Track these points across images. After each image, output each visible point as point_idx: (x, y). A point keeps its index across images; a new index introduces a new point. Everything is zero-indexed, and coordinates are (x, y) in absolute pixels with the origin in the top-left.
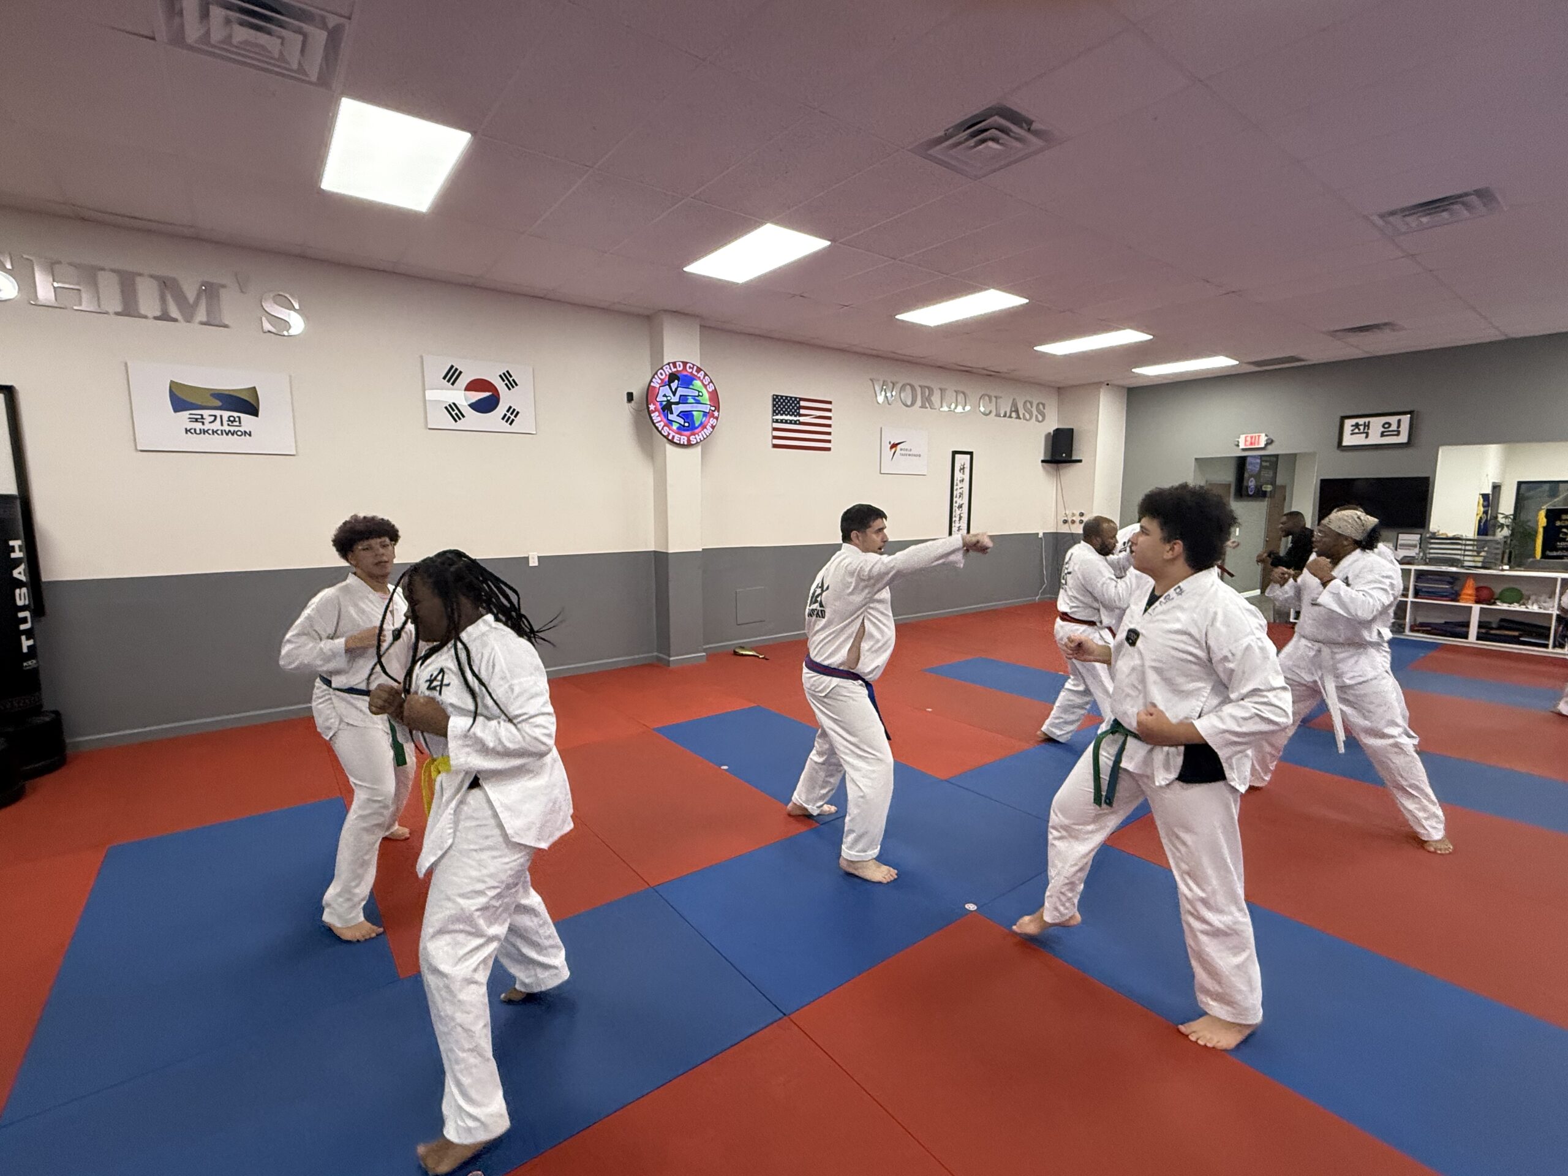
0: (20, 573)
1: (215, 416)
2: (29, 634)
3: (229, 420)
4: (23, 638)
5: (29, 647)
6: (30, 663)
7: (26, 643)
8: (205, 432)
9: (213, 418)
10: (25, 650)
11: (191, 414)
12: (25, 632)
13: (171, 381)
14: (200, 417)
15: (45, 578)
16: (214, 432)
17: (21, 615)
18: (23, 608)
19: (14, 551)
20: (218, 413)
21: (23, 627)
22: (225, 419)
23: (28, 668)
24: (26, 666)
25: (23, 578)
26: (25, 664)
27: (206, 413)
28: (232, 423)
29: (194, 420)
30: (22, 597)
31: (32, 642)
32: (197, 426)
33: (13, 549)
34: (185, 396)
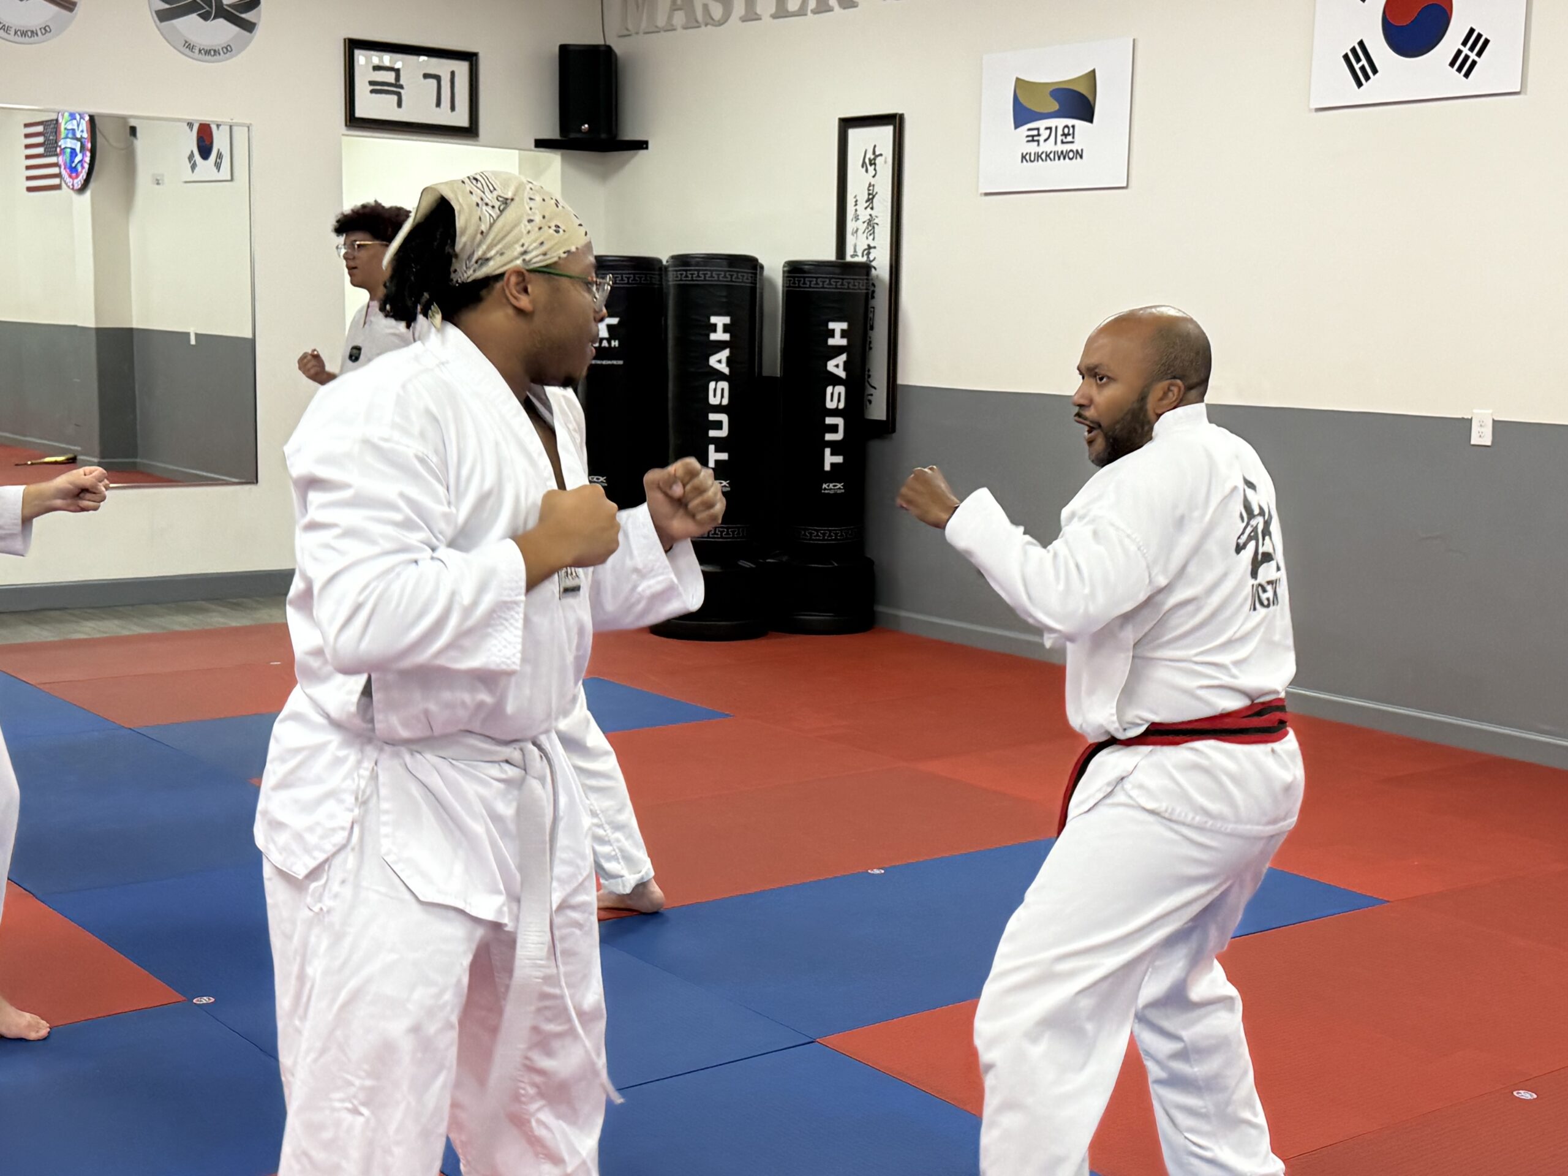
0: (837, 366)
1: (1050, 128)
2: (836, 448)
3: (1065, 135)
4: (828, 451)
5: (832, 465)
6: (831, 485)
7: (830, 459)
8: (1038, 156)
9: (1048, 131)
10: (827, 468)
11: (1029, 130)
12: (831, 444)
13: (1018, 79)
14: (1035, 132)
15: (901, 380)
16: (1048, 156)
17: (829, 421)
18: (835, 413)
19: (833, 336)
20: (1052, 122)
21: (829, 437)
22: (1060, 132)
23: (826, 492)
24: (825, 489)
25: (842, 374)
26: (824, 486)
27: (1042, 124)
28: (1066, 138)
29: (1030, 139)
30: (835, 397)
31: (839, 459)
32: (1033, 148)
33: (832, 333)
34: (1026, 101)
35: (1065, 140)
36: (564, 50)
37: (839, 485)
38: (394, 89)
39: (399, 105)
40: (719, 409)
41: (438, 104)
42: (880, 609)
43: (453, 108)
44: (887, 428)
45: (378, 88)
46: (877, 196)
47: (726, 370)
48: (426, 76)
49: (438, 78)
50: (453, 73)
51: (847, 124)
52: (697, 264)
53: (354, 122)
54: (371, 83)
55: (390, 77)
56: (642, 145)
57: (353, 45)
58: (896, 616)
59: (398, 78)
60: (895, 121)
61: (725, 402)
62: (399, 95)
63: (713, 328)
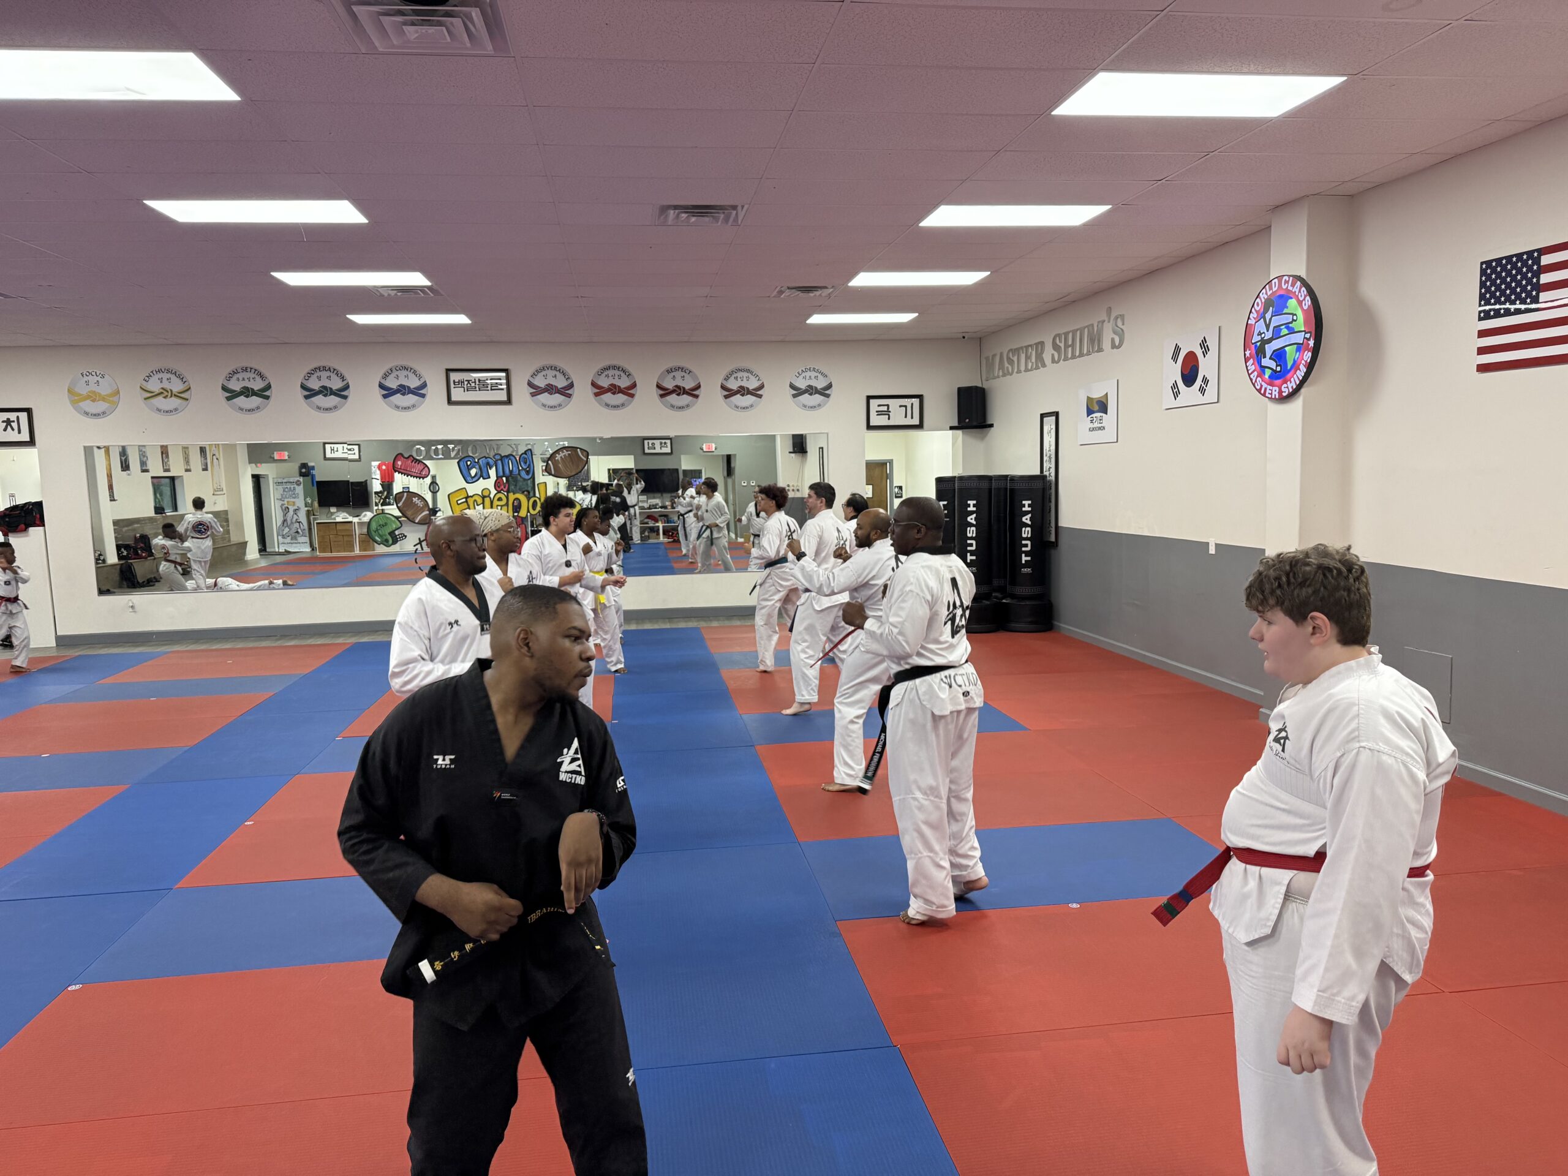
0: (1027, 519)
2: (1027, 554)
4: (1023, 555)
5: (1026, 561)
6: (1025, 570)
7: (1024, 559)
10: (1023, 562)
12: (1025, 552)
13: (1086, 397)
15: (1060, 525)
17: (1024, 542)
18: (1026, 539)
19: (1024, 507)
21: (1024, 549)
23: (1023, 572)
25: (1029, 522)
26: (1022, 570)
30: (1026, 532)
31: (1029, 558)
33: (1024, 506)
34: (1090, 406)
36: (960, 390)
37: (1029, 569)
38: (887, 413)
39: (889, 419)
40: (971, 538)
41: (906, 417)
42: (1056, 623)
43: (912, 418)
44: (1055, 545)
45: (880, 413)
47: (975, 523)
48: (900, 406)
49: (906, 406)
50: (912, 404)
51: (1043, 416)
52: (966, 480)
53: (869, 427)
54: (877, 412)
55: (885, 408)
56: (991, 426)
57: (869, 398)
58: (1059, 627)
59: (888, 408)
60: (1056, 414)
61: (974, 535)
62: (889, 415)
63: (969, 505)
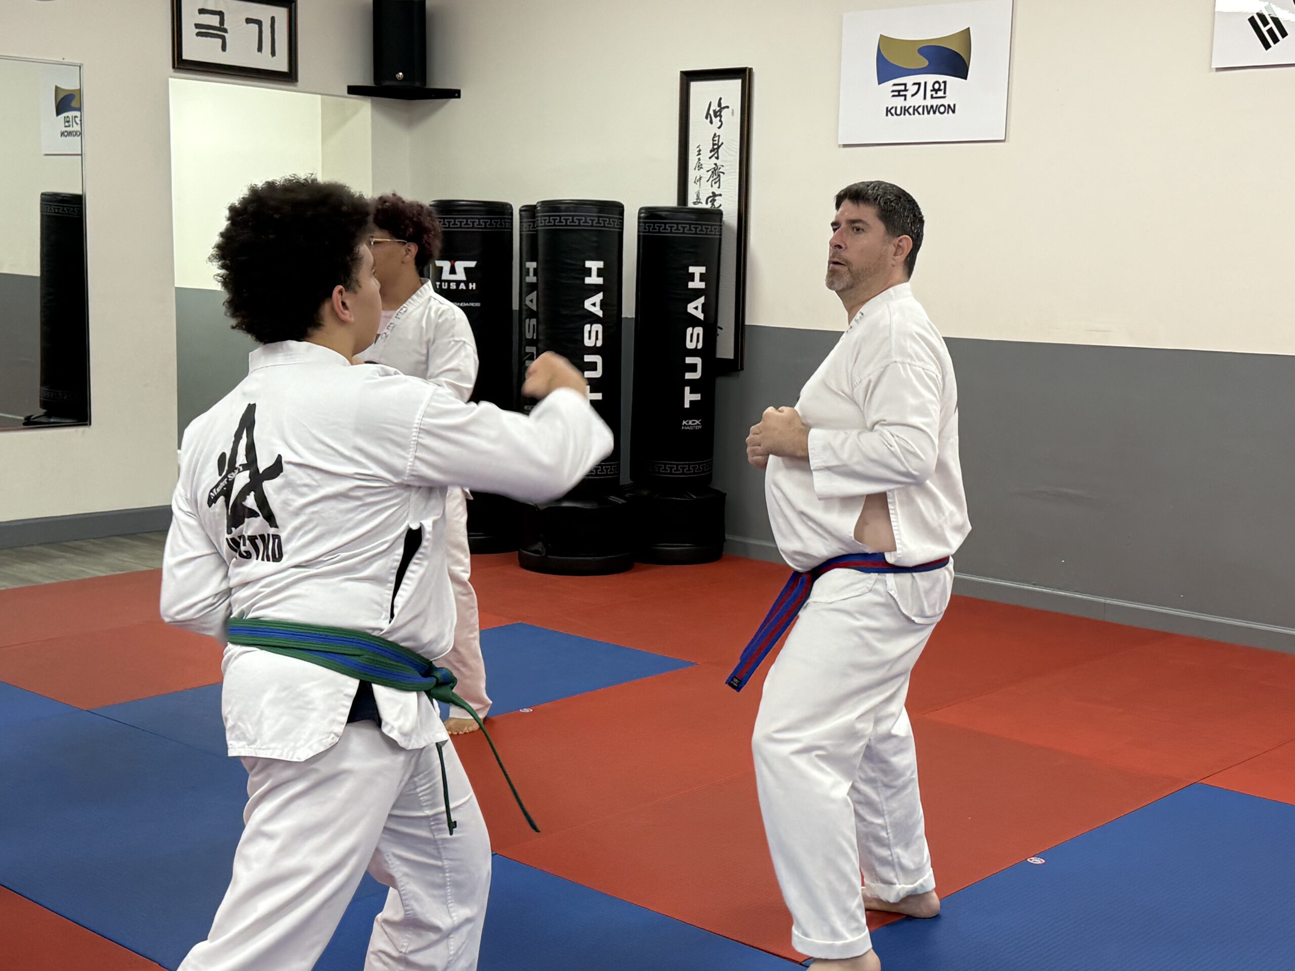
0: (696, 308)
1: (919, 84)
2: (695, 386)
3: (934, 90)
4: (687, 389)
5: (691, 402)
6: (690, 423)
7: (689, 397)
8: (905, 110)
9: (917, 86)
10: (687, 405)
11: (895, 85)
12: (691, 383)
13: (881, 35)
14: (902, 88)
15: (747, 321)
16: (916, 110)
17: (689, 360)
18: (694, 353)
19: (693, 280)
20: (921, 78)
21: (689, 376)
22: (929, 87)
23: (686, 428)
24: (685, 425)
26: (684, 423)
27: (909, 80)
28: (936, 93)
29: (896, 93)
30: (694, 338)
31: (697, 397)
32: (899, 102)
33: (691, 277)
34: (893, 59)
35: (935, 95)
37: (697, 422)
38: (218, 32)
39: (224, 48)
40: (593, 350)
41: (260, 49)
42: (728, 537)
43: (273, 53)
44: (734, 366)
45: (204, 31)
46: (722, 146)
47: (600, 313)
48: (249, 21)
49: (259, 23)
50: (273, 19)
51: (689, 77)
53: (181, 64)
54: (197, 26)
55: (214, 21)
56: (455, 94)
58: (745, 546)
59: (222, 22)
60: (743, 74)
61: (599, 344)
62: (223, 38)
63: (588, 272)
